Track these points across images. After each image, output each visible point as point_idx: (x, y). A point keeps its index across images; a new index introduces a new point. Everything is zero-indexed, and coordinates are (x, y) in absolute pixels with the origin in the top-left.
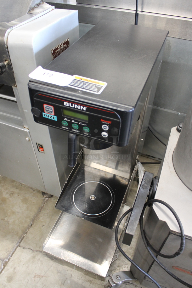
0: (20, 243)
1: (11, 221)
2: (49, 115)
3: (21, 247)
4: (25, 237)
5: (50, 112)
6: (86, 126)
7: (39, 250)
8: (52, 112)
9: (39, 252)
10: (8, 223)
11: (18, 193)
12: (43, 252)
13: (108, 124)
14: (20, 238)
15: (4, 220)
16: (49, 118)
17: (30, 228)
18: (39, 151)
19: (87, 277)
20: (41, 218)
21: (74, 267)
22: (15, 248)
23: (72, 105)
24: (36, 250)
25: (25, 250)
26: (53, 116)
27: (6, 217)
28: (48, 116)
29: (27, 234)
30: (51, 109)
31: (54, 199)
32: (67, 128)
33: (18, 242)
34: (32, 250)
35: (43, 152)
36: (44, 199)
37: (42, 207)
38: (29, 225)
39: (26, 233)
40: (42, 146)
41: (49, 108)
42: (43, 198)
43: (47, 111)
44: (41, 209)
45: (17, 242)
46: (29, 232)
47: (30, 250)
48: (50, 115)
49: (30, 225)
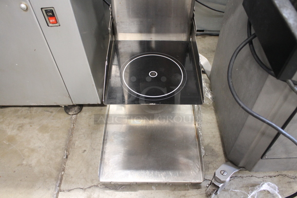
0: (59, 186)
1: (33, 162)
3: (63, 191)
4: (64, 175)
7: (93, 184)
9: (93, 188)
10: (31, 167)
11: (30, 123)
12: (99, 185)
14: (56, 180)
15: (22, 164)
17: (66, 161)
18: (48, 26)
19: (176, 192)
20: (77, 143)
22: (55, 196)
24: (88, 187)
25: (72, 193)
27: (24, 159)
29: (65, 170)
31: (85, 114)
33: (56, 186)
34: (82, 189)
35: (57, 25)
36: (71, 118)
37: (73, 129)
38: (63, 158)
39: (64, 170)
40: (52, 11)
42: (70, 117)
44: (71, 132)
45: (54, 187)
46: (67, 167)
47: (79, 190)
49: (65, 157)
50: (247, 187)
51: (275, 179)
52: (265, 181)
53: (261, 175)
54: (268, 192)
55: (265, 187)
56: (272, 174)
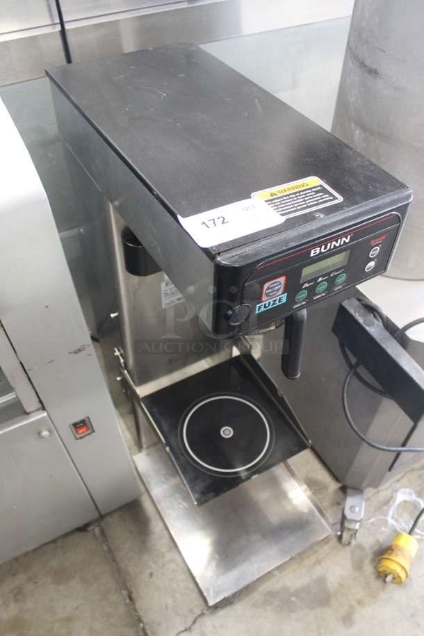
2: (270, 300)
4: (146, 627)
5: (275, 293)
6: (342, 273)
7: (196, 615)
9: (199, 620)
11: (30, 579)
17: (134, 604)
18: (77, 439)
24: (191, 623)
26: (278, 298)
28: (267, 305)
29: (143, 619)
30: (280, 284)
31: (112, 518)
32: (303, 303)
34: (185, 630)
35: (89, 432)
36: (95, 535)
37: (110, 551)
38: (126, 604)
39: (140, 620)
40: (84, 421)
41: (275, 285)
43: (268, 294)
44: (111, 556)
46: (141, 613)
48: (272, 300)
49: (128, 601)
50: (380, 508)
51: (405, 480)
52: (396, 491)
53: (387, 484)
54: (405, 502)
55: (401, 496)
56: (398, 477)
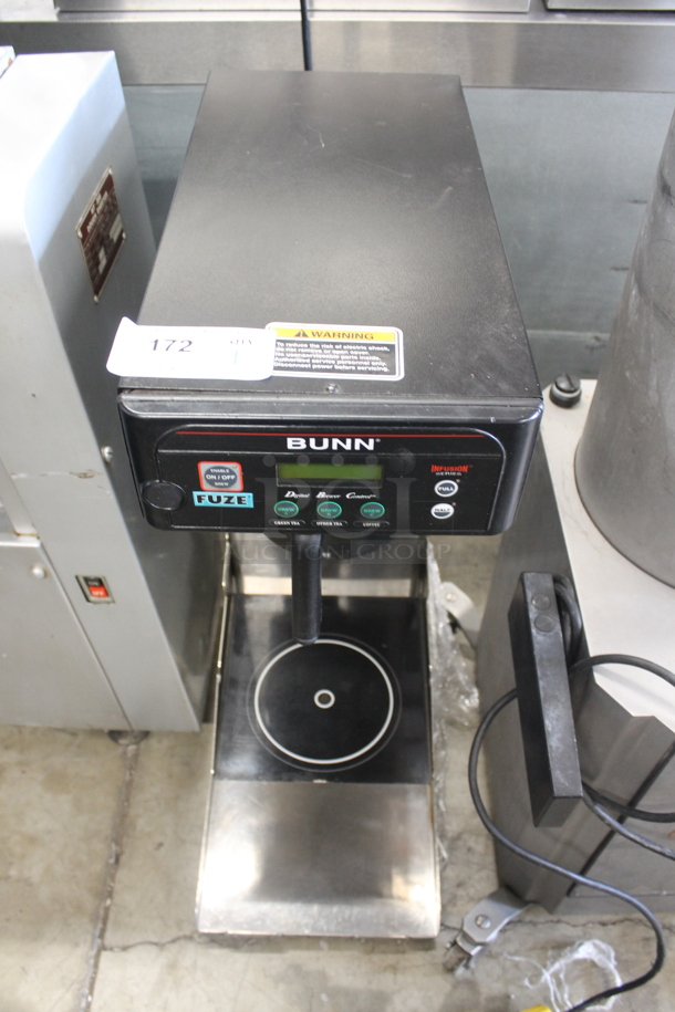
0: (102, 936)
1: (35, 872)
2: (219, 494)
3: (111, 949)
4: (113, 908)
5: (227, 484)
6: (372, 500)
7: (181, 934)
8: (232, 482)
9: (182, 942)
10: (31, 885)
11: (20, 763)
12: (196, 936)
13: (459, 474)
14: (94, 919)
15: (7, 878)
16: (222, 504)
17: (116, 869)
18: (88, 600)
19: (376, 958)
20: (141, 823)
21: (323, 944)
22: (92, 961)
23: (319, 443)
24: (169, 939)
25: (131, 955)
26: (236, 495)
27: (11, 864)
28: (215, 499)
29: (115, 895)
30: (232, 473)
31: (160, 741)
32: (294, 523)
33: (93, 935)
34: (156, 944)
35: (107, 599)
36: (125, 753)
37: (129, 784)
38: (107, 864)
39: (110, 895)
40: (100, 583)
41: (222, 471)
42: (120, 750)
43: (211, 482)
44: (126, 791)
45: (89, 937)
46: (117, 887)
47: (149, 947)
48: (222, 495)
49: (112, 861)
50: (544, 948)
51: (614, 931)
52: (587, 937)
53: (581, 919)
54: (593, 964)
55: (586, 951)
56: (606, 918)
